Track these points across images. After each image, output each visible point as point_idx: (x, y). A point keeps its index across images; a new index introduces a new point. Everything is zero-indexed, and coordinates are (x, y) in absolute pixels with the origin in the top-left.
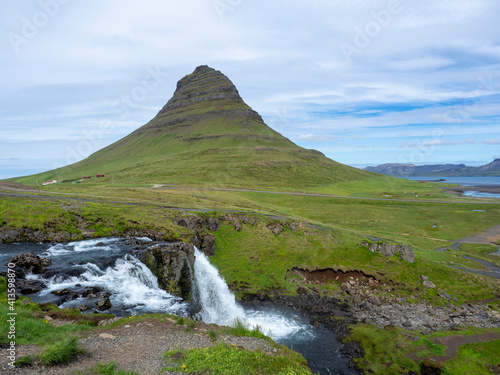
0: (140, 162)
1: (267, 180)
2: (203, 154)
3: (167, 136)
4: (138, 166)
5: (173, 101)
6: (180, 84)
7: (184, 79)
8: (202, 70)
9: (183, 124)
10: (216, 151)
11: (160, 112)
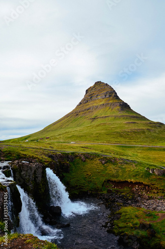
0: (67, 131)
1: (130, 139)
2: (97, 126)
3: (81, 117)
4: (66, 133)
5: (84, 100)
6: (87, 91)
7: (89, 88)
8: (98, 83)
9: (89, 111)
10: (104, 124)
11: (78, 106)
